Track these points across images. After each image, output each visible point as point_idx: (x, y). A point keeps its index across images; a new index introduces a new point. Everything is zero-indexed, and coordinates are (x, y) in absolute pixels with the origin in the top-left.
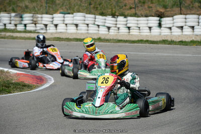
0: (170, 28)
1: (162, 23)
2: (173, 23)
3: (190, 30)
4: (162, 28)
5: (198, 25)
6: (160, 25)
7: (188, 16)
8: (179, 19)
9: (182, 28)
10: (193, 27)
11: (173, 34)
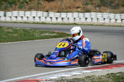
0: (11, 17)
1: (6, 14)
2: (12, 15)
3: (21, 18)
4: (6, 17)
5: (25, 16)
6: (5, 16)
7: (19, 12)
8: (15, 13)
9: (16, 17)
10: (22, 17)
11: (12, 20)
